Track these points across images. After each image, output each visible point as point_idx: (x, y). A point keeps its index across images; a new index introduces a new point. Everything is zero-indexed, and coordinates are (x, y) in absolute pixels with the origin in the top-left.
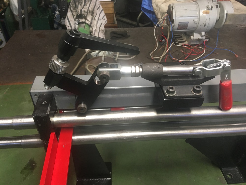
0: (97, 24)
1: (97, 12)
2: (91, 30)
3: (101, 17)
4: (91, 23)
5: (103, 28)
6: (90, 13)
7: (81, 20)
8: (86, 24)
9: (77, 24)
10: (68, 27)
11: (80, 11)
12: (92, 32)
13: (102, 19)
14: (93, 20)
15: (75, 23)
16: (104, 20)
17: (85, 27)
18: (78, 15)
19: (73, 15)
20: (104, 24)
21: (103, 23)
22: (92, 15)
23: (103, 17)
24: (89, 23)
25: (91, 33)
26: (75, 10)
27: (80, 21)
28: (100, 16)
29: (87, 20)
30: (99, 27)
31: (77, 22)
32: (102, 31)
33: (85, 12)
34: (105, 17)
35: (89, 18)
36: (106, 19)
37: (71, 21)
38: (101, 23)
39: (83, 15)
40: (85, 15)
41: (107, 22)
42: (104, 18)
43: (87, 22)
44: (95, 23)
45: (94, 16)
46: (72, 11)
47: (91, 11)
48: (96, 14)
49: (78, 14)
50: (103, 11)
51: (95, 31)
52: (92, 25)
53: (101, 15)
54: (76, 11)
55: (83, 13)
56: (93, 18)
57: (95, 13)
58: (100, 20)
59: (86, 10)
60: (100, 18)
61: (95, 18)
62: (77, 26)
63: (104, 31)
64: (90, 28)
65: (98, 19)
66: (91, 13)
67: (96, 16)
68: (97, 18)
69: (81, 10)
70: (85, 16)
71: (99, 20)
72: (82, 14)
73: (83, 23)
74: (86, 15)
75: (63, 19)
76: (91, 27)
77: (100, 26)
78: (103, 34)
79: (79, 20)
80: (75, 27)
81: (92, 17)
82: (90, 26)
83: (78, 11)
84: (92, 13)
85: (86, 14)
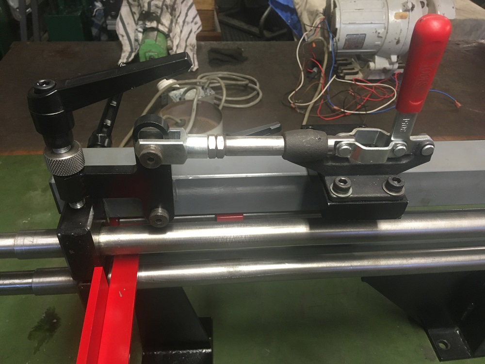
0: (181, 32)
1: (182, 8)
2: (168, 44)
3: (189, 19)
4: (170, 30)
5: (193, 40)
6: (167, 9)
7: (149, 25)
8: (160, 33)
9: (140, 32)
10: (123, 36)
11: (146, 5)
12: (172, 49)
13: (192, 22)
14: (174, 25)
15: (137, 30)
16: (196, 23)
17: (158, 38)
18: (144, 14)
19: (133, 14)
20: (195, 32)
21: (193, 31)
22: (171, 14)
23: (194, 18)
24: (166, 30)
25: (170, 51)
26: (136, 3)
27: (147, 26)
28: (187, 15)
29: (162, 24)
30: (185, 39)
31: (141, 27)
32: (191, 48)
33: (157, 6)
34: (198, 19)
35: (166, 20)
36: (200, 23)
37: (128, 24)
38: (190, 30)
39: (154, 13)
40: (158, 13)
41: (201, 28)
42: (195, 21)
43: (161, 27)
44: (177, 29)
45: (175, 17)
46: (130, 5)
47: (170, 5)
48: (180, 13)
49: (143, 11)
50: (194, 7)
51: (177, 46)
52: (171, 35)
53: (189, 13)
54: (139, 5)
55: (153, 9)
56: (174, 20)
57: (177, 10)
58: (188, 23)
59: (160, 4)
60: (187, 20)
61: (177, 20)
62: (140, 36)
63: (196, 47)
64: (167, 41)
65: (184, 22)
66: (169, 10)
67: (179, 16)
68: (180, 20)
69: (149, 4)
70: (157, 16)
71: (186, 24)
72: (151, 11)
73: (153, 29)
74: (159, 15)
75: (110, 18)
76: (169, 38)
77: (187, 36)
78: (194, 54)
79: (146, 24)
80: (136, 38)
81: (171, 17)
82: (167, 36)
83: (144, 6)
84: (173, 9)
85: (159, 11)
